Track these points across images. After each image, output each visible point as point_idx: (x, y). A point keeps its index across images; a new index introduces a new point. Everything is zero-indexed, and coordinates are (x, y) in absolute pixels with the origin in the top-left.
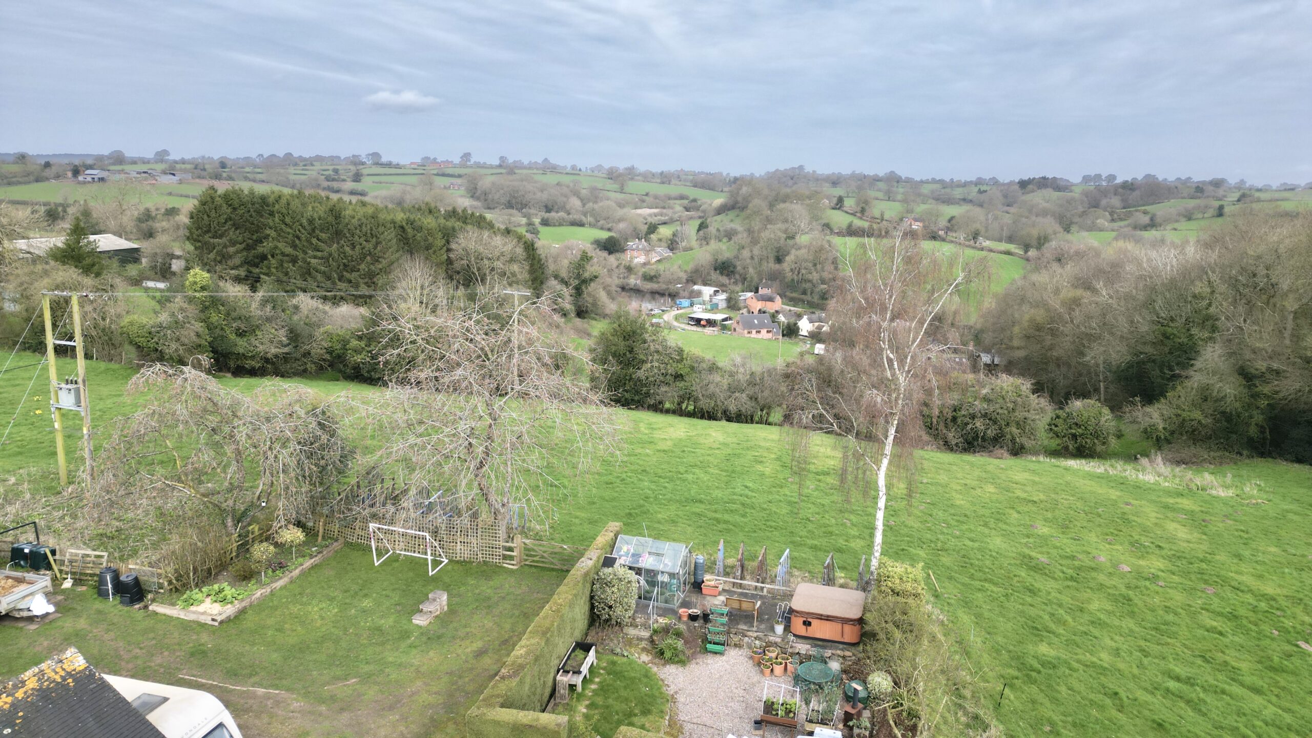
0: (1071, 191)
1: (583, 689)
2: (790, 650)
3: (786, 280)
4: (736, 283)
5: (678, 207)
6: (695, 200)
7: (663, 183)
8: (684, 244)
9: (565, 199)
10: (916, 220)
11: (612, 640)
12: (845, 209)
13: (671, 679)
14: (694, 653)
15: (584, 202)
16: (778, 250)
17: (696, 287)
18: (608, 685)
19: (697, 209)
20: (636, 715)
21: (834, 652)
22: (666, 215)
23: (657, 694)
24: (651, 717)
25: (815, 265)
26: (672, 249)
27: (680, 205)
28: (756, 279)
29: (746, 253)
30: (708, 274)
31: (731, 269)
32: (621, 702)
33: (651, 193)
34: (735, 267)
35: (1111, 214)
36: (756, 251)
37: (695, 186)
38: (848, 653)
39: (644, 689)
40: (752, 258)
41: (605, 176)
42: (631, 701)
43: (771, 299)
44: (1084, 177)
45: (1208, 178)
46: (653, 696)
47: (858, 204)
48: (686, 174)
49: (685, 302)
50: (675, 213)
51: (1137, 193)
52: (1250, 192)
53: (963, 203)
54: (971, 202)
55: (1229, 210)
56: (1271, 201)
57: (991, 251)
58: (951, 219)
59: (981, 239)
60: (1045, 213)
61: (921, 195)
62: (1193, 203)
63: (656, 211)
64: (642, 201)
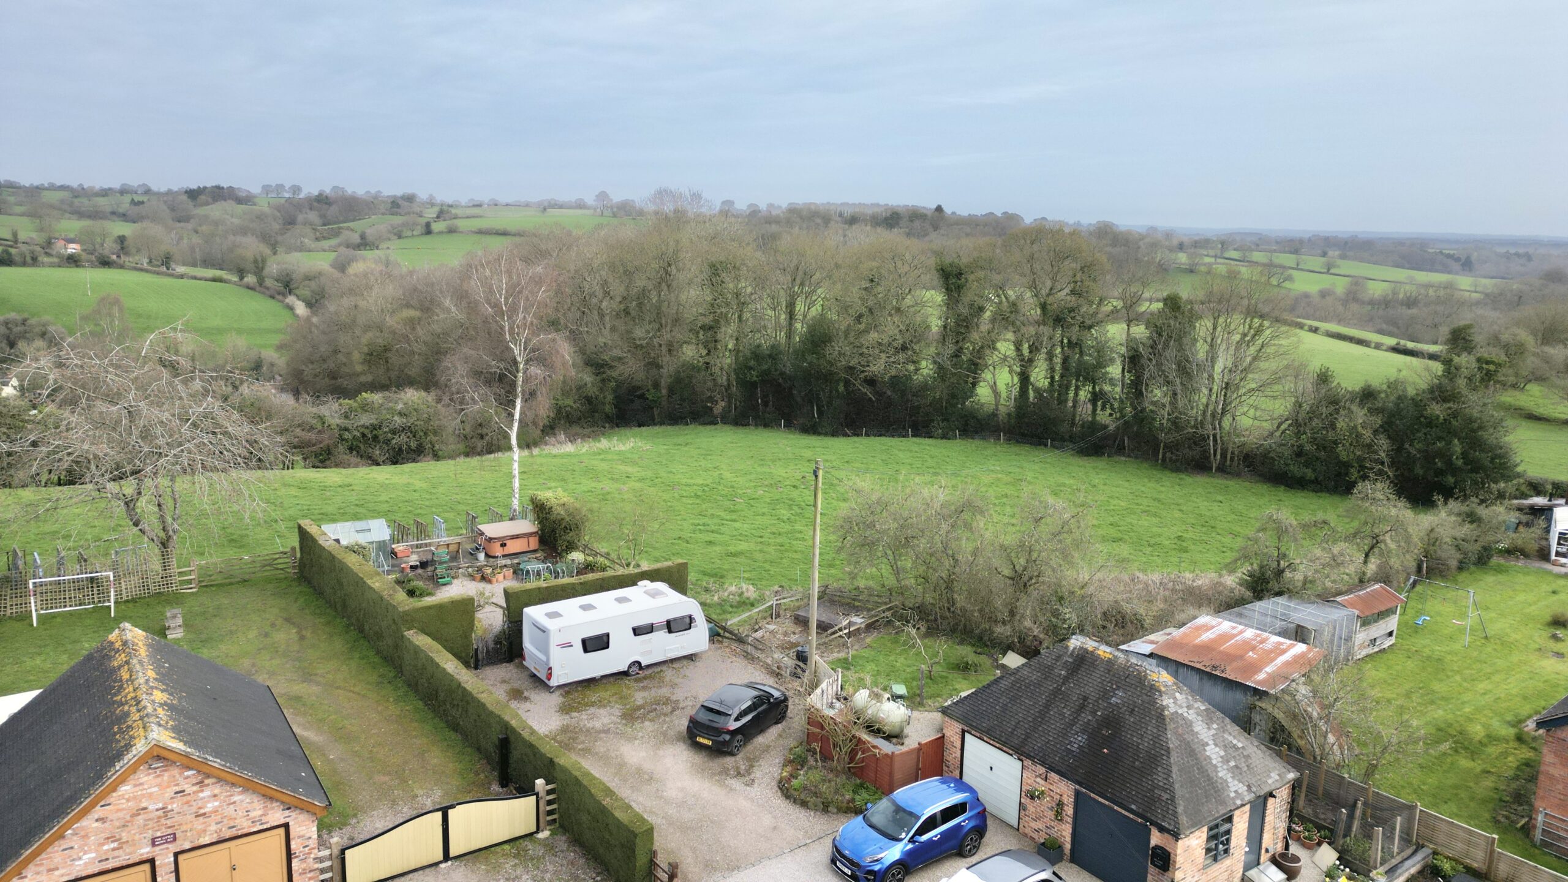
0: (256, 204)
2: (499, 565)
10: (70, 241)
35: (314, 231)
44: (264, 187)
45: (398, 193)
51: (334, 208)
52: (445, 208)
53: (115, 218)
54: (124, 217)
55: (436, 227)
56: (468, 217)
57: (195, 278)
58: (122, 239)
59: (173, 265)
60: (244, 231)
61: (52, 207)
62: (397, 220)
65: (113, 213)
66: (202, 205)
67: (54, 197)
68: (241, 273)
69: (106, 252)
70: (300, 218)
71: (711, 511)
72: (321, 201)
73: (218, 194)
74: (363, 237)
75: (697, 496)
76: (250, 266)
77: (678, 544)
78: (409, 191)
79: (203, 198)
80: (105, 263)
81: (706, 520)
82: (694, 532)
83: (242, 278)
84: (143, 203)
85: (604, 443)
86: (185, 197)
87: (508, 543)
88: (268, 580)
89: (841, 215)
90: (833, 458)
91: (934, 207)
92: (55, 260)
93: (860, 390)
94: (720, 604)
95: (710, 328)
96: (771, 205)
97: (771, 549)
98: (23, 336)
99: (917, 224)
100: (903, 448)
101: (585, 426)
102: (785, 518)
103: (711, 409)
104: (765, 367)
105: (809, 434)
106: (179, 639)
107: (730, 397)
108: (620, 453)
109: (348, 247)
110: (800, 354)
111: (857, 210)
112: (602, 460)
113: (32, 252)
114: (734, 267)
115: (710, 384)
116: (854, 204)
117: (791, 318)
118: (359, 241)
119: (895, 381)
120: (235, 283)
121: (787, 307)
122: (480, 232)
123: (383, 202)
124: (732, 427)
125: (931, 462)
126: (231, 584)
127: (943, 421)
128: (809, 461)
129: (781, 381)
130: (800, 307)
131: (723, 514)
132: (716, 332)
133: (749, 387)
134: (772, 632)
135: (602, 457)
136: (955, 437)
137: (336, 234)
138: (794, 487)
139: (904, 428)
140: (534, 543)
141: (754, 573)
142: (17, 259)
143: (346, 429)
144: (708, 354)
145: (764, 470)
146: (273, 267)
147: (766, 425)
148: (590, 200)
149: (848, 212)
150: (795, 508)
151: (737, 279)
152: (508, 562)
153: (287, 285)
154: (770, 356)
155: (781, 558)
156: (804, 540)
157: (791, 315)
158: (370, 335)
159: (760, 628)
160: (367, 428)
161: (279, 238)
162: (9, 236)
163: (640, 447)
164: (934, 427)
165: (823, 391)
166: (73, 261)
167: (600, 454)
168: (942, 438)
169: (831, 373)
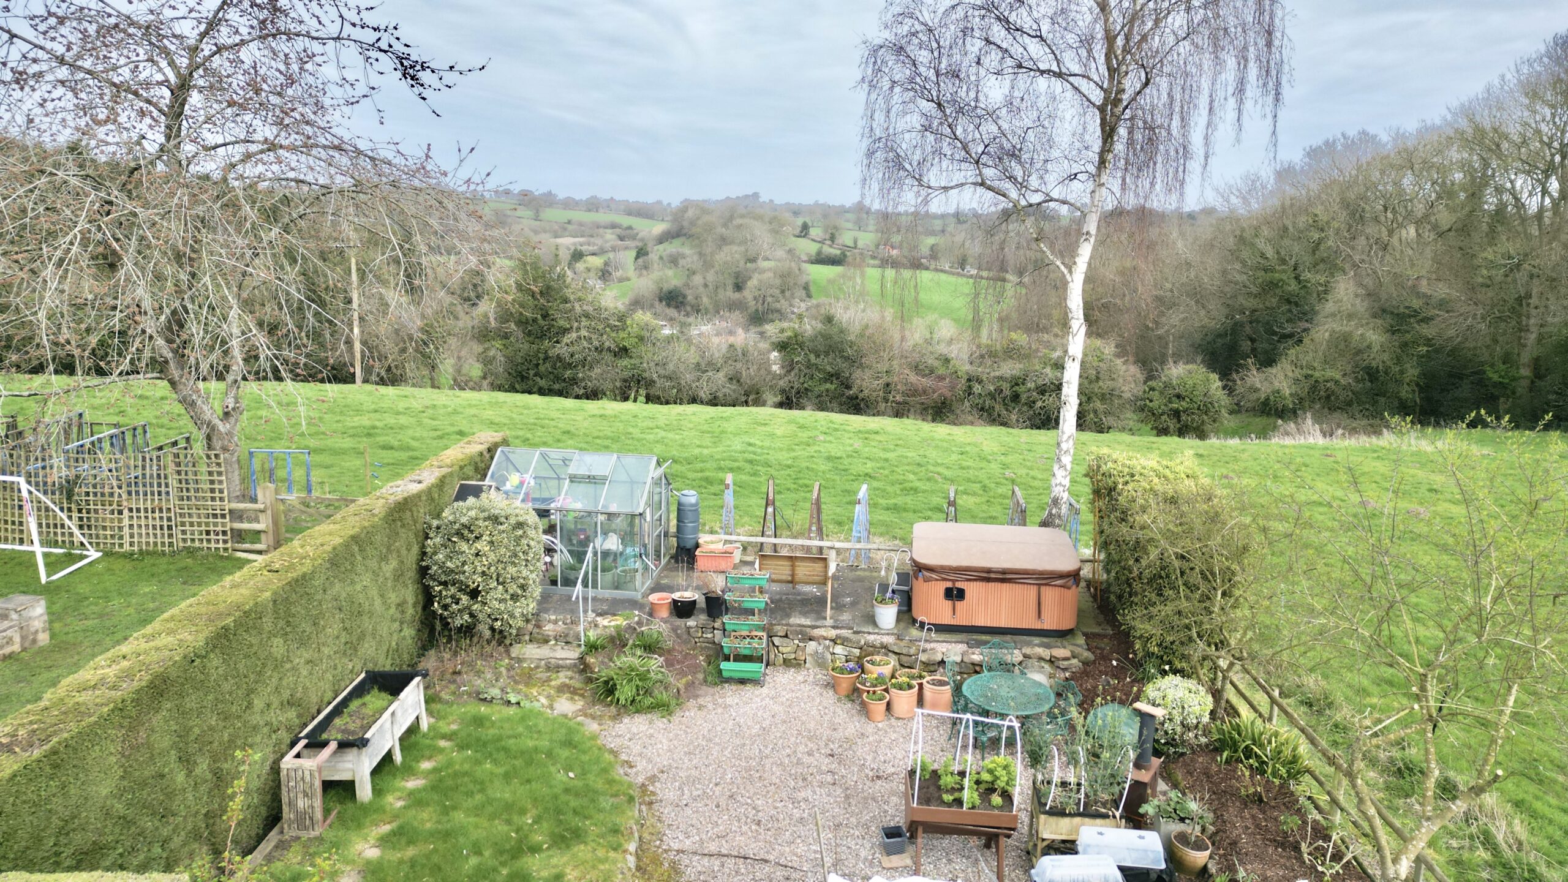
1: (377, 791)
2: (923, 657)
3: (749, 310)
4: (686, 314)
5: (610, 236)
6: (630, 228)
7: (589, 210)
8: (619, 274)
10: (896, 248)
11: (479, 672)
12: (811, 236)
13: (637, 748)
14: (690, 685)
16: (737, 275)
18: (456, 775)
19: (634, 238)
20: (535, 849)
21: (1027, 651)
22: (596, 244)
23: (599, 785)
24: (581, 851)
25: (783, 292)
27: (612, 234)
28: (711, 312)
29: (698, 279)
30: (652, 303)
31: (681, 299)
32: (492, 817)
33: (574, 221)
34: (685, 297)
36: (711, 276)
37: (629, 215)
38: (1061, 652)
39: (561, 776)
40: (706, 286)
41: (514, 202)
42: (523, 812)
46: (590, 794)
47: (826, 231)
50: (606, 242)
58: (935, 248)
59: (968, 267)
61: (897, 225)
63: (581, 240)
64: (563, 229)
69: (917, 257)
80: (915, 265)
87: (972, 589)
92: (877, 261)
113: (861, 256)
140: (1060, 608)
142: (849, 260)
143: (980, 381)
152: (949, 650)
160: (1007, 381)
162: (851, 244)
166: (890, 263)
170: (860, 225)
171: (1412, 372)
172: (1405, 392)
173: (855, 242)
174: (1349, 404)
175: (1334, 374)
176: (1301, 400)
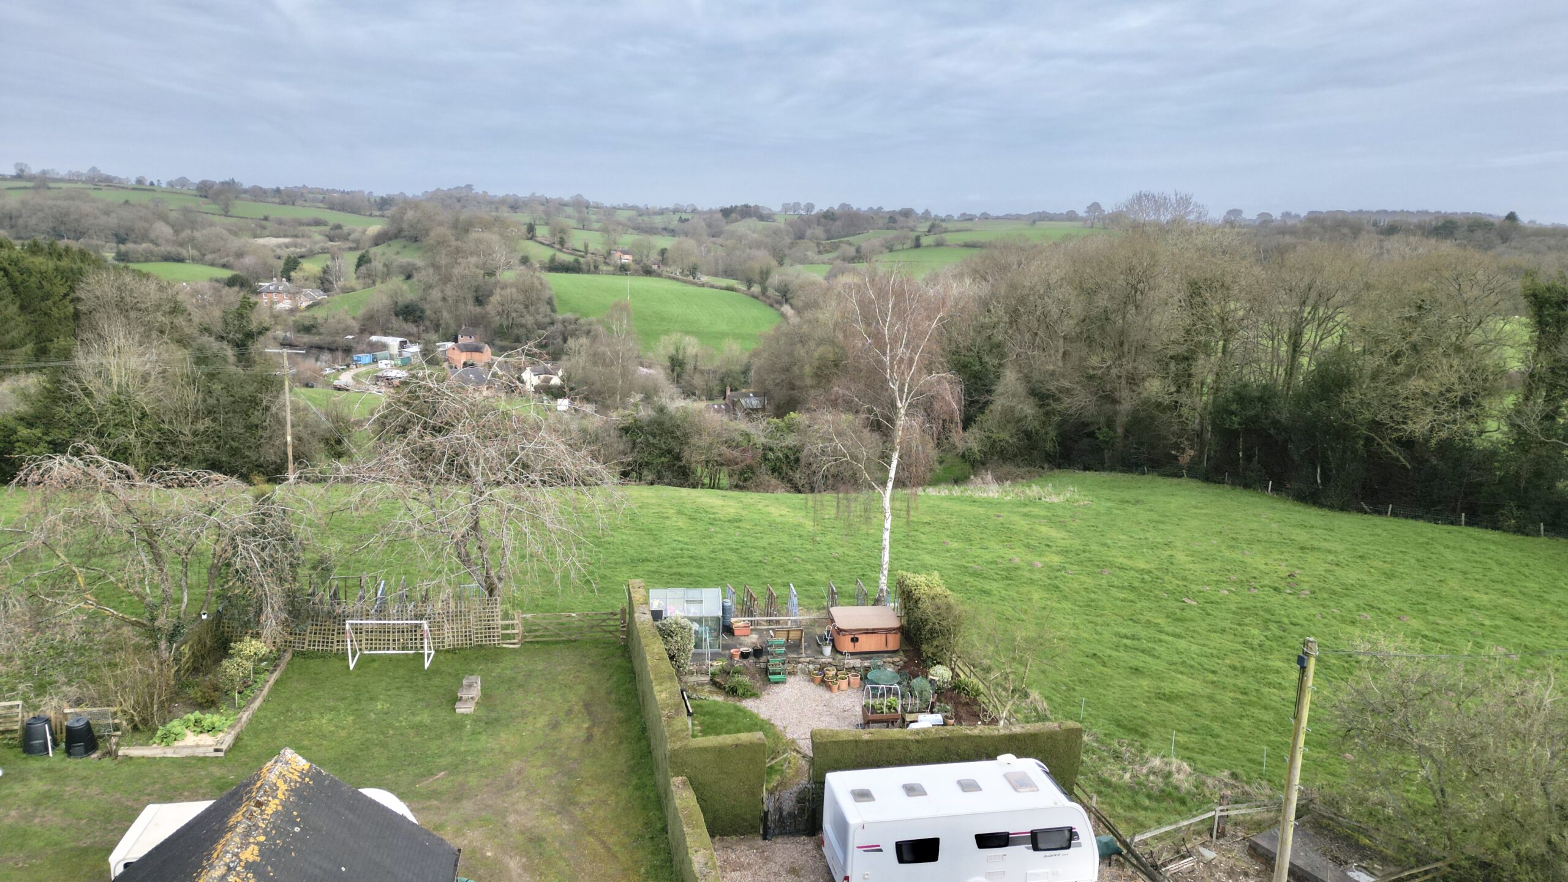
0: (774, 221)
2: (846, 666)
3: (493, 326)
4: (426, 331)
5: (317, 237)
6: (338, 227)
7: (284, 204)
8: (341, 284)
9: (146, 225)
10: (625, 253)
12: (539, 239)
13: (757, 710)
14: (762, 686)
15: (177, 229)
16: (477, 289)
17: (374, 338)
19: (346, 238)
21: (885, 660)
22: (302, 246)
25: (527, 307)
26: (326, 291)
27: (320, 233)
28: (453, 326)
29: (435, 294)
30: (388, 321)
31: (418, 313)
33: (272, 217)
34: (422, 311)
35: (818, 244)
36: (449, 291)
37: (332, 208)
38: (896, 659)
40: (444, 299)
41: (195, 192)
43: (478, 350)
44: (784, 205)
45: (898, 208)
47: (553, 234)
48: (312, 191)
49: (366, 358)
50: (315, 243)
51: (838, 223)
52: (937, 222)
53: (664, 233)
54: (672, 232)
55: (925, 241)
56: (957, 231)
57: (712, 287)
58: (663, 252)
59: (699, 275)
60: (758, 245)
61: (619, 223)
62: (891, 234)
63: (287, 240)
64: (261, 227)
65: (665, 229)
66: (732, 222)
67: (622, 216)
68: (749, 283)
69: (649, 263)
70: (809, 233)
71: (1148, 616)
72: (829, 216)
73: (746, 212)
74: (858, 250)
75: (1132, 588)
76: (757, 277)
77: (1091, 666)
78: (907, 206)
79: (733, 215)
80: (648, 272)
81: (1139, 630)
82: (1117, 648)
83: (749, 288)
84: (688, 220)
85: (1034, 490)
86: (719, 216)
87: (861, 638)
88: (596, 643)
89: (1375, 224)
90: (1339, 547)
91: (1505, 214)
92: (611, 268)
93: (1388, 453)
94: (1131, 788)
95: (1186, 359)
96: (1287, 215)
97: (1227, 697)
98: (574, 334)
99: (1479, 235)
100: (1451, 544)
101: (1021, 464)
102: (1256, 642)
103: (1176, 458)
104: (1252, 413)
105: (1307, 503)
106: (467, 715)
107: (1202, 444)
108: (1050, 506)
109: (844, 260)
110: (1303, 400)
111: (1397, 218)
112: (1026, 515)
113: (595, 261)
114: (1223, 285)
115: (1175, 428)
116: (1394, 212)
117: (1295, 351)
118: (854, 254)
119: (1445, 447)
120: (743, 292)
121: (1290, 337)
122: (967, 245)
123: (882, 217)
124: (1200, 484)
125: (1497, 572)
126: (558, 642)
127: (1519, 507)
128: (1302, 548)
129: (1272, 431)
130: (1309, 335)
131: (1162, 621)
132: (1189, 365)
133: (1228, 437)
134: (1208, 864)
135: (1026, 510)
136: (1537, 534)
137: (835, 247)
138: (1275, 589)
139: (1454, 510)
140: (894, 642)
141: (1194, 738)
142: (584, 267)
143: (771, 449)
144: (1178, 391)
145: (1234, 555)
146: (775, 279)
147: (1246, 486)
148: (1081, 212)
149: (1385, 221)
150: (1273, 627)
151: (1226, 299)
152: (856, 662)
153: (785, 295)
154: (1260, 399)
155: (1241, 717)
156: (1280, 687)
157: (1296, 348)
158: (821, 349)
159: (1189, 854)
160: (790, 449)
161: (787, 252)
162: (582, 248)
163: (1077, 501)
164: (1503, 515)
165: (1333, 449)
166: (623, 269)
167: (1026, 505)
168: (1515, 532)
169: (1346, 428)
170: (584, 226)
171: (1053, 434)
172: (1049, 446)
173: (586, 247)
174: (1016, 456)
175: (1004, 436)
176: (985, 454)
